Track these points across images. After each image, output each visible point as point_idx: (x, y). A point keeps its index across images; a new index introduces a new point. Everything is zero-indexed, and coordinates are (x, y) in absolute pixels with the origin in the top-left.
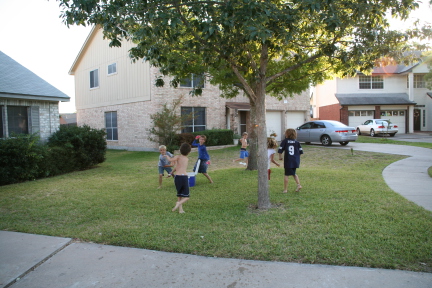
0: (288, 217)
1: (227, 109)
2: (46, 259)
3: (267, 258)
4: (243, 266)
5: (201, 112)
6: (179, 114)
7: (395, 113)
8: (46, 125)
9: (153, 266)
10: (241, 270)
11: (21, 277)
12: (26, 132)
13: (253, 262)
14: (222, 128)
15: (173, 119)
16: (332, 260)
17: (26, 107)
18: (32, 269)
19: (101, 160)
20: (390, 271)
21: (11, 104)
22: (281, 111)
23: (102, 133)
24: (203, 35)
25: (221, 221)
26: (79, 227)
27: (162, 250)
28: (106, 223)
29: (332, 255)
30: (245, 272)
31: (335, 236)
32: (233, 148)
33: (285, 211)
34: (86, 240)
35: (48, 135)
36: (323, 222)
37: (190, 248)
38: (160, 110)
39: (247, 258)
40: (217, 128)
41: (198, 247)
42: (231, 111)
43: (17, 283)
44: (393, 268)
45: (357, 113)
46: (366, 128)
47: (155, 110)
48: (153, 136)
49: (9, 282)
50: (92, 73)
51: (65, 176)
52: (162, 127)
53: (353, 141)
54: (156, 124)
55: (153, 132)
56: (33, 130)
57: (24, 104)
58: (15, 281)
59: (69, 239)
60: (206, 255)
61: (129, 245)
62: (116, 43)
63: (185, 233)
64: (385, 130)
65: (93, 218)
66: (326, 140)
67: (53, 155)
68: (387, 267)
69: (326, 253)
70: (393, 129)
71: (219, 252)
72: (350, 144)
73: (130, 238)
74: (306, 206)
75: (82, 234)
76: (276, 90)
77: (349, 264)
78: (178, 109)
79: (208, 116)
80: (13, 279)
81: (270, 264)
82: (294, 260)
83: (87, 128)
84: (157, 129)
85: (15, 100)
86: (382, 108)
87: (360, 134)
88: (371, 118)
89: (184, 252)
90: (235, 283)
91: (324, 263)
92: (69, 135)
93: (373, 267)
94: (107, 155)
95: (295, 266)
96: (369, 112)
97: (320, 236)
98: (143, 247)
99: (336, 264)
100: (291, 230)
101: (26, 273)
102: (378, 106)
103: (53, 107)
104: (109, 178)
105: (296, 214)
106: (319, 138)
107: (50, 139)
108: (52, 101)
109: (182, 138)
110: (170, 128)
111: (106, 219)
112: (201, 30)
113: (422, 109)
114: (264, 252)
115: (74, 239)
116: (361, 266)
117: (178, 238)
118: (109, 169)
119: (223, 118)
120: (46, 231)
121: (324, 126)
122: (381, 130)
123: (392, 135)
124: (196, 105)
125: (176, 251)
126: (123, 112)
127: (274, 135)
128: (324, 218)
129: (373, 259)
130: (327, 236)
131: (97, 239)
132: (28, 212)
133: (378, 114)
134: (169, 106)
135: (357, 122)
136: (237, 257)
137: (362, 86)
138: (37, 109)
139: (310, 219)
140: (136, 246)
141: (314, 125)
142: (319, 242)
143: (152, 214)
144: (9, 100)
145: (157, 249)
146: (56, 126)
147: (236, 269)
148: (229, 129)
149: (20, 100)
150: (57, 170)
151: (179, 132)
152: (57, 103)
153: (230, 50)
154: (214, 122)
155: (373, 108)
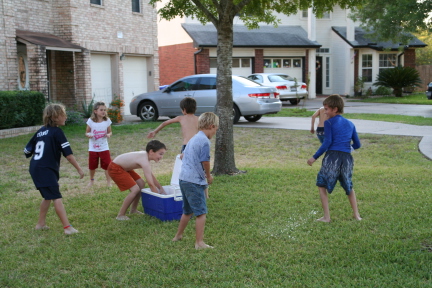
7: (287, 62)
70: (300, 91)
96: (245, 61)
102: (259, 48)
113: (324, 55)
155: (251, 53)
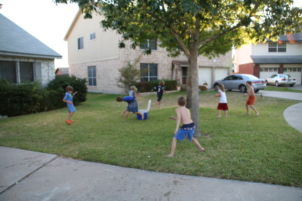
0: (212, 144)
1: (173, 66)
2: (38, 169)
3: (195, 174)
4: (176, 179)
5: (154, 67)
6: (139, 68)
7: (294, 70)
8: (45, 75)
9: (112, 177)
10: (175, 182)
11: (19, 181)
12: (32, 80)
13: (185, 177)
14: (169, 79)
15: (135, 72)
16: (243, 177)
17: (32, 63)
18: (27, 176)
19: (84, 100)
20: (287, 188)
21: (22, 60)
22: (212, 67)
23: (84, 81)
24: (151, 10)
25: (163, 146)
26: (63, 147)
27: (119, 165)
28: (82, 145)
29: (243, 174)
30: (178, 184)
31: (246, 159)
32: (176, 93)
33: (210, 139)
34: (67, 156)
35: (47, 82)
36: (238, 148)
37: (139, 165)
38: (126, 65)
39: (180, 174)
40: (166, 78)
41: (145, 165)
42: (176, 67)
43: (16, 186)
44: (289, 185)
45: (266, 69)
46: (272, 80)
47: (122, 65)
48: (120, 83)
49: (11, 185)
50: (79, 40)
51: (58, 110)
52: (126, 77)
53: (263, 89)
54: (122, 75)
55: (121, 81)
56: (37, 78)
57: (31, 61)
58: (15, 184)
59: (55, 156)
60: (151, 170)
61: (96, 161)
62: (88, 16)
63: (137, 153)
64: (286, 82)
65: (73, 141)
66: (243, 88)
67: (50, 96)
68: (285, 185)
69: (239, 172)
70: (292, 81)
71: (161, 168)
72: (260, 91)
73: (97, 156)
74: (226, 136)
75: (64, 152)
76: (207, 52)
77: (255, 181)
78: (138, 65)
79: (159, 70)
80: (13, 183)
81: (197, 178)
82: (215, 176)
83: (74, 78)
84: (123, 79)
85: (24, 58)
86: (285, 66)
87: (268, 84)
88: (276, 73)
89: (135, 168)
90: (170, 192)
91: (237, 180)
92: (62, 82)
93: (274, 183)
94: (88, 96)
95: (215, 181)
96: (275, 69)
97: (235, 159)
98: (106, 163)
99: (246, 180)
100: (214, 153)
101: (23, 179)
102: (282, 64)
103: (51, 63)
104: (88, 112)
105: (218, 142)
106: (238, 86)
107: (48, 85)
108: (50, 59)
109: (140, 85)
110: (132, 78)
111: (82, 142)
112: (149, 6)
114: (193, 169)
115: (59, 155)
116: (265, 182)
117: (132, 157)
118: (89, 106)
119: (170, 71)
120: (40, 149)
121: (241, 78)
122: (283, 82)
123: (292, 85)
124: (151, 62)
125: (129, 166)
126: (100, 66)
127: (206, 84)
128: (239, 145)
129: (274, 178)
130: (240, 158)
131: (75, 156)
132: (30, 135)
133: (281, 70)
134: (132, 63)
135: (266, 76)
136: (173, 173)
137: (270, 50)
138: (40, 64)
139: (229, 145)
140: (101, 162)
141: (235, 78)
142: (234, 163)
143: (115, 139)
144: (20, 57)
145: (116, 165)
146: (52, 76)
147: (171, 181)
148: (174, 79)
149: (28, 58)
150: (53, 106)
151: (139, 81)
152: (53, 60)
153: (171, 21)
154: (163, 74)
155: (278, 66)
